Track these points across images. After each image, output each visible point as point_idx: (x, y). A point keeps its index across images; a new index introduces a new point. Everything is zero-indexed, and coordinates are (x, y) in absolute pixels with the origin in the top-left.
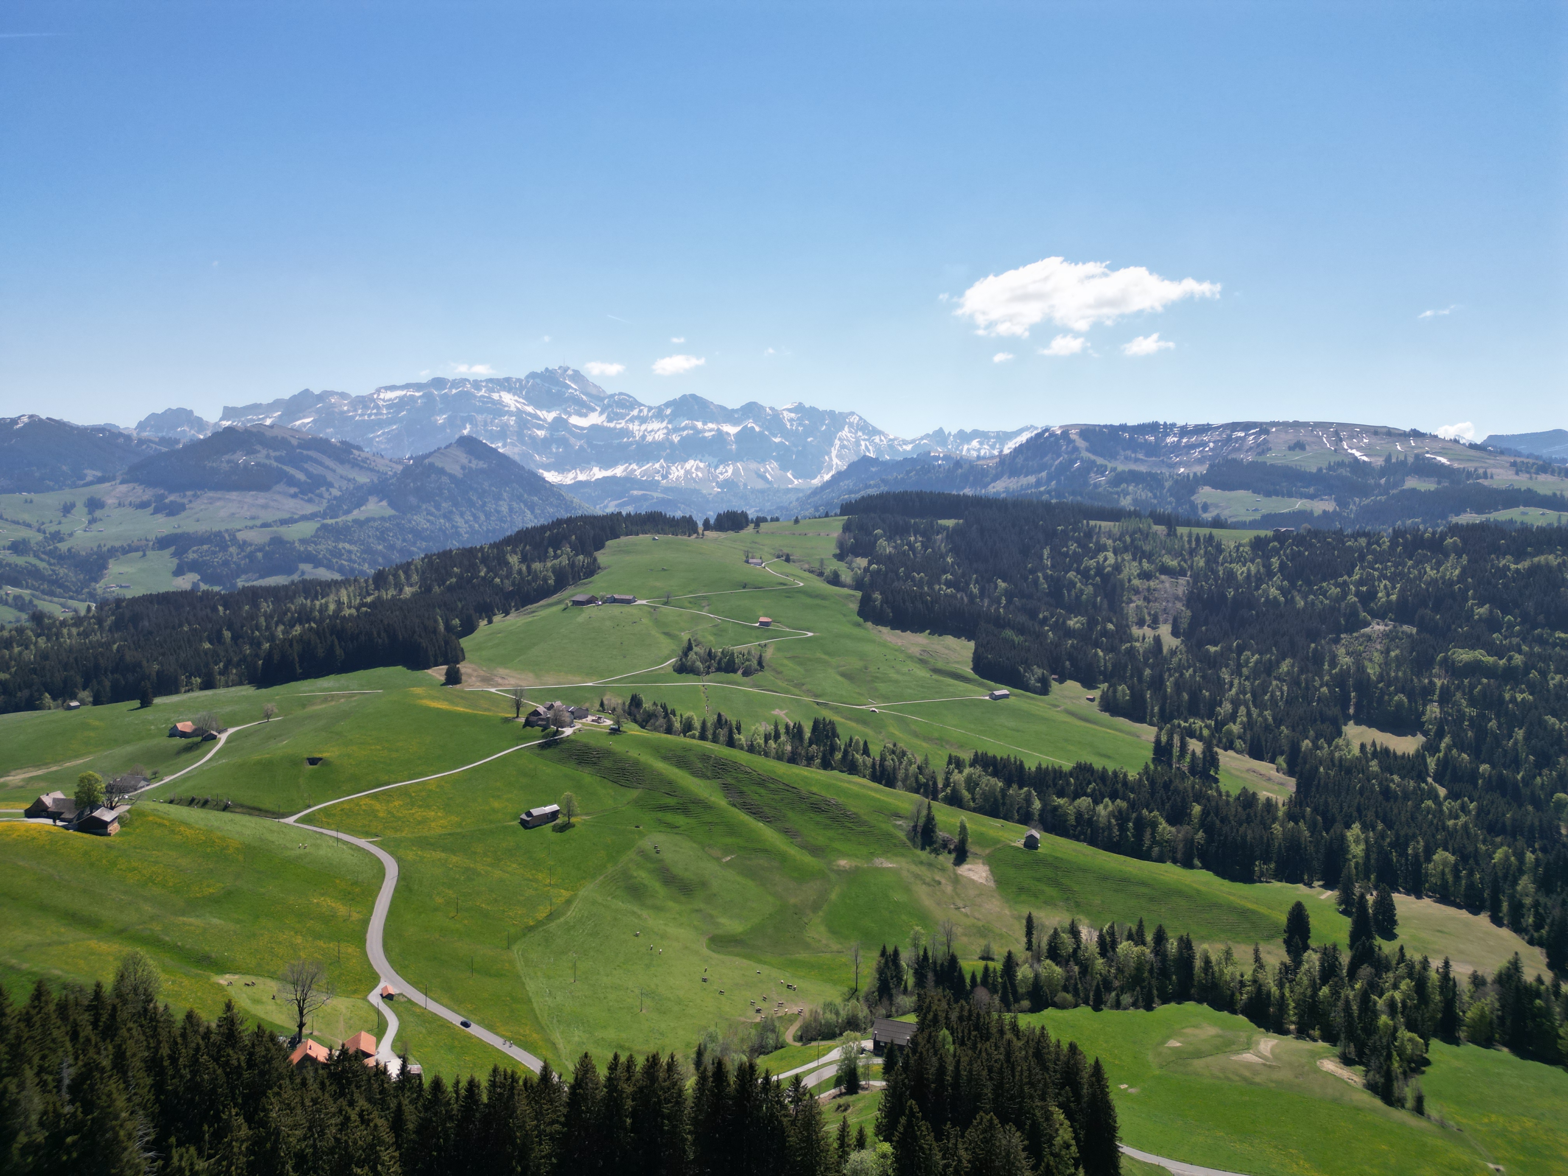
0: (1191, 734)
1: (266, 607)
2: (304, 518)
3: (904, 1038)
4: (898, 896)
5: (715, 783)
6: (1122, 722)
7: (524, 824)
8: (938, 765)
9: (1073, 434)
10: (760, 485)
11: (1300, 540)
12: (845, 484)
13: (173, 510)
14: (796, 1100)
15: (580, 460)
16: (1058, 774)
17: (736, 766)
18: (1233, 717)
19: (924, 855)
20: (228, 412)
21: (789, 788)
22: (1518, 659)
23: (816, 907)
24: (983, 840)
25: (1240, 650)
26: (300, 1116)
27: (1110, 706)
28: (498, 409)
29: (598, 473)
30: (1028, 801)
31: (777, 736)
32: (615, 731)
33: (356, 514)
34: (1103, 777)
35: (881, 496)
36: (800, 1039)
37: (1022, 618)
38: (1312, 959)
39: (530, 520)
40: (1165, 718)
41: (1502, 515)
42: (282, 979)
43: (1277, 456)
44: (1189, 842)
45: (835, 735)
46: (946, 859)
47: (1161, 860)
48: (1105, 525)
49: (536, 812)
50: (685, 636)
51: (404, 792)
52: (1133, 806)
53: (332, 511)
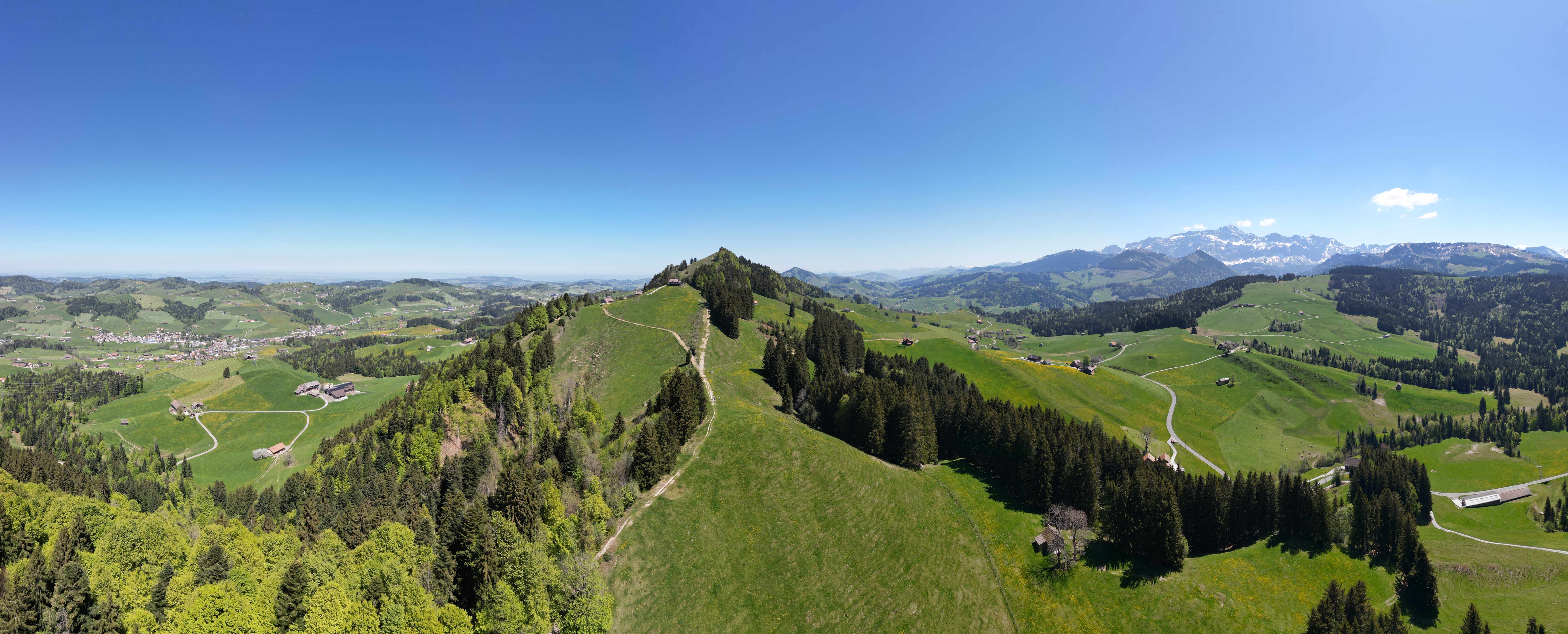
0: (1449, 344)
1: (1137, 306)
2: (1149, 278)
3: (1356, 464)
4: (1353, 412)
5: (1284, 371)
6: (1427, 342)
7: (1217, 384)
8: (1366, 362)
9: (1408, 246)
10: (1299, 264)
11: (1478, 280)
12: (1331, 263)
13: (1112, 276)
14: (1316, 490)
15: (1236, 257)
16: (1407, 362)
17: (1292, 366)
18: (1461, 338)
19: (1362, 397)
20: (1127, 245)
21: (1312, 373)
22: (1537, 313)
23: (1322, 418)
24: (1382, 389)
25: (1462, 316)
26: (1146, 479)
27: (1423, 338)
28: (1209, 240)
29: (1242, 261)
30: (1397, 373)
31: (1306, 354)
32: (1248, 352)
33: (1164, 277)
34: (1422, 362)
35: (1344, 267)
36: (1317, 466)
37: (1394, 309)
38: (1487, 415)
39: (1219, 278)
40: (1441, 340)
41: (1531, 271)
42: (1141, 431)
43: (1471, 254)
44: (1450, 381)
45: (1329, 353)
46: (1370, 398)
47: (1441, 388)
48: (1420, 276)
49: (1222, 380)
50: (1273, 318)
51: (1178, 370)
52: (1431, 371)
53: (1157, 276)
